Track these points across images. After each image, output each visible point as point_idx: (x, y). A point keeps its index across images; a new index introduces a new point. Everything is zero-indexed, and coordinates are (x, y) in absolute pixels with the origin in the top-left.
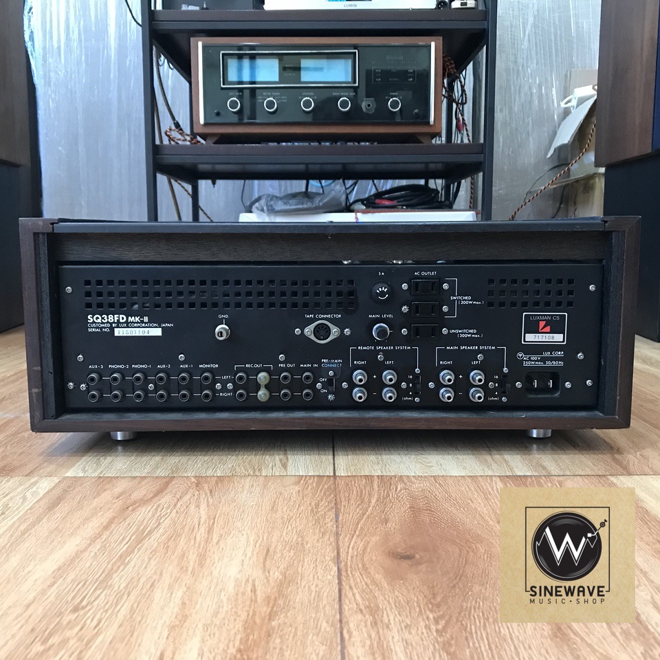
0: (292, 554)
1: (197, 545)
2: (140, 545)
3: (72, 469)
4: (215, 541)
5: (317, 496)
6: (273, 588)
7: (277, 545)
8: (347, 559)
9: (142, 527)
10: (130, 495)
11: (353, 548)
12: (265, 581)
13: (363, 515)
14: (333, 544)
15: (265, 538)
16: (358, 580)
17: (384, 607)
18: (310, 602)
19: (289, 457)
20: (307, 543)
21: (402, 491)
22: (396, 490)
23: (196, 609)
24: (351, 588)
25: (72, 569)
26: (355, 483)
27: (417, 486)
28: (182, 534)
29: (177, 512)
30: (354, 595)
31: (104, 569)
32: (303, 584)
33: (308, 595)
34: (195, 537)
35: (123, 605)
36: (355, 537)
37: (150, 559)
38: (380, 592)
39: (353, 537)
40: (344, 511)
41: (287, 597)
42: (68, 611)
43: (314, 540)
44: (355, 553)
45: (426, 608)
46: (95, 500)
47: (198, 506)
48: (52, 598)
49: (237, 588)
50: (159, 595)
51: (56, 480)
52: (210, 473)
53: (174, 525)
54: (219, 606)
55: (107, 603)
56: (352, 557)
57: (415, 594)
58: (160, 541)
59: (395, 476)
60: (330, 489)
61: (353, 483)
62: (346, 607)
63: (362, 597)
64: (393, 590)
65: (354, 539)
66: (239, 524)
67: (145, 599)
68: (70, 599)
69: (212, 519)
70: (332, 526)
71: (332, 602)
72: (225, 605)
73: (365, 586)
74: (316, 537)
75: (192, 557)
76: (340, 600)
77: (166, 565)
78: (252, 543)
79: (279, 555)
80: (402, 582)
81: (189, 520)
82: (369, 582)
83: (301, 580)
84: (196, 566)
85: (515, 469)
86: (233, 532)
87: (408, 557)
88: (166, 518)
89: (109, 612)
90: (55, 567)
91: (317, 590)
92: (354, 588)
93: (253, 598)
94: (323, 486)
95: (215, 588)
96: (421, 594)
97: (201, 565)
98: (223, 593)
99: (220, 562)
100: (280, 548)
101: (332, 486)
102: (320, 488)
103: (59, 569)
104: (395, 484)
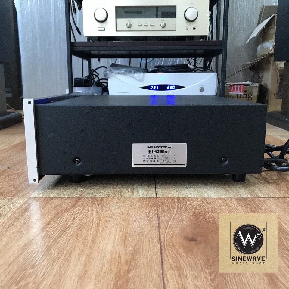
0: (138, 238)
1: (92, 233)
2: (65, 233)
3: (33, 194)
4: (100, 231)
5: (148, 208)
6: (129, 256)
7: (130, 233)
8: (164, 240)
9: (65, 224)
10: (60, 207)
11: (167, 235)
12: (125, 252)
13: (171, 217)
14: (157, 232)
15: (124, 229)
16: (170, 252)
17: (184, 266)
18: (147, 263)
19: (135, 188)
20: (145, 232)
21: (189, 206)
22: (186, 205)
23: (91, 268)
24: (167, 256)
25: (32, 245)
26: (166, 201)
27: (196, 203)
28: (85, 227)
29: (82, 216)
30: (169, 260)
31: (47, 245)
32: (144, 254)
33: (146, 260)
34: (91, 229)
35: (56, 265)
36: (168, 229)
37: (69, 240)
38: (181, 258)
39: (167, 229)
40: (162, 215)
41: (136, 261)
42: (29, 268)
43: (148, 230)
44: (168, 237)
45: (205, 267)
46: (44, 209)
47: (92, 213)
48: (21, 261)
49: (111, 256)
50: (73, 259)
51: (25, 199)
52: (98, 196)
53: (81, 223)
54: (103, 265)
55: (48, 264)
56: (167, 239)
57: (198, 259)
58: (74, 230)
59: (185, 198)
60: (155, 204)
61: (165, 201)
62: (165, 266)
63: (173, 261)
64: (188, 257)
65: (167, 230)
66: (112, 222)
67: (67, 262)
68: (30, 261)
69: (99, 219)
70: (156, 223)
71: (158, 264)
72: (106, 265)
73: (174, 255)
74: (149, 229)
75: (90, 239)
76: (162, 262)
77: (77, 243)
78: (118, 232)
79: (131, 238)
80: (192, 253)
81: (88, 220)
82: (176, 253)
83: (142, 251)
84: (91, 244)
85: (242, 195)
86: (109, 226)
87: (194, 240)
88: (77, 219)
89: (49, 268)
90: (24, 244)
91: (151, 257)
92: (168, 256)
93: (119, 261)
94: (151, 203)
95: (101, 256)
96: (202, 259)
97: (94, 243)
98: (105, 259)
99: (103, 242)
100: (132, 234)
101: (156, 203)
102: (150, 203)
103: (25, 245)
104: (185, 202)
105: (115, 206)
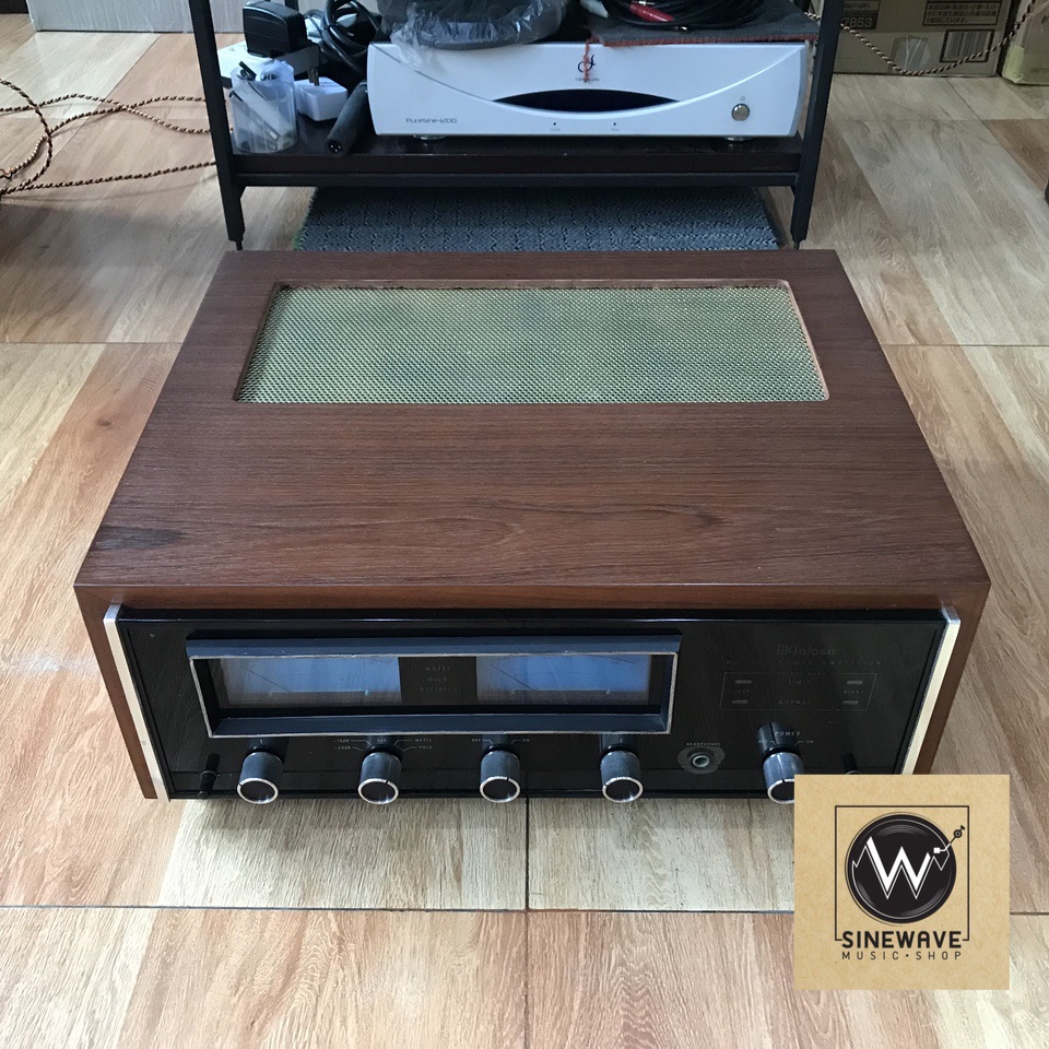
5: (501, 986)
10: (253, 980)
22: (609, 968)
40: (536, 1035)
46: (208, 997)
47: (344, 1021)
52: (355, 897)
59: (610, 914)
60: (520, 959)
61: (552, 939)
101: (523, 953)
102: (507, 956)
104: (608, 947)
105: (406, 975)
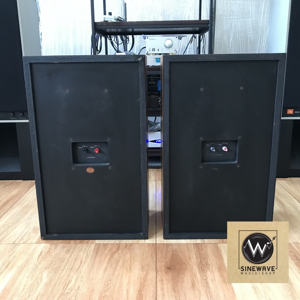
1: (129, 265)
2: (118, 265)
4: (132, 264)
6: (144, 276)
8: (158, 269)
9: (117, 260)
11: (159, 266)
13: (162, 256)
14: (155, 265)
15: (142, 263)
16: (160, 274)
21: (171, 249)
24: (158, 276)
27: (174, 247)
28: (125, 262)
29: (123, 256)
32: (150, 275)
35: (118, 279)
37: (120, 269)
38: (163, 277)
40: (158, 256)
42: (109, 281)
47: (127, 254)
48: (105, 278)
49: (138, 276)
51: (94, 245)
53: (123, 260)
54: (135, 280)
57: (170, 277)
58: (121, 264)
61: (160, 246)
63: (160, 278)
64: (166, 276)
65: (159, 263)
67: (122, 278)
68: (108, 278)
69: (130, 257)
70: (155, 260)
74: (152, 263)
75: (128, 268)
77: (124, 270)
78: (139, 264)
80: (168, 274)
81: (126, 258)
86: (135, 261)
87: (169, 268)
89: (116, 281)
94: (153, 247)
97: (130, 270)
98: (135, 277)
99: (134, 269)
100: (145, 266)
103: (104, 271)
